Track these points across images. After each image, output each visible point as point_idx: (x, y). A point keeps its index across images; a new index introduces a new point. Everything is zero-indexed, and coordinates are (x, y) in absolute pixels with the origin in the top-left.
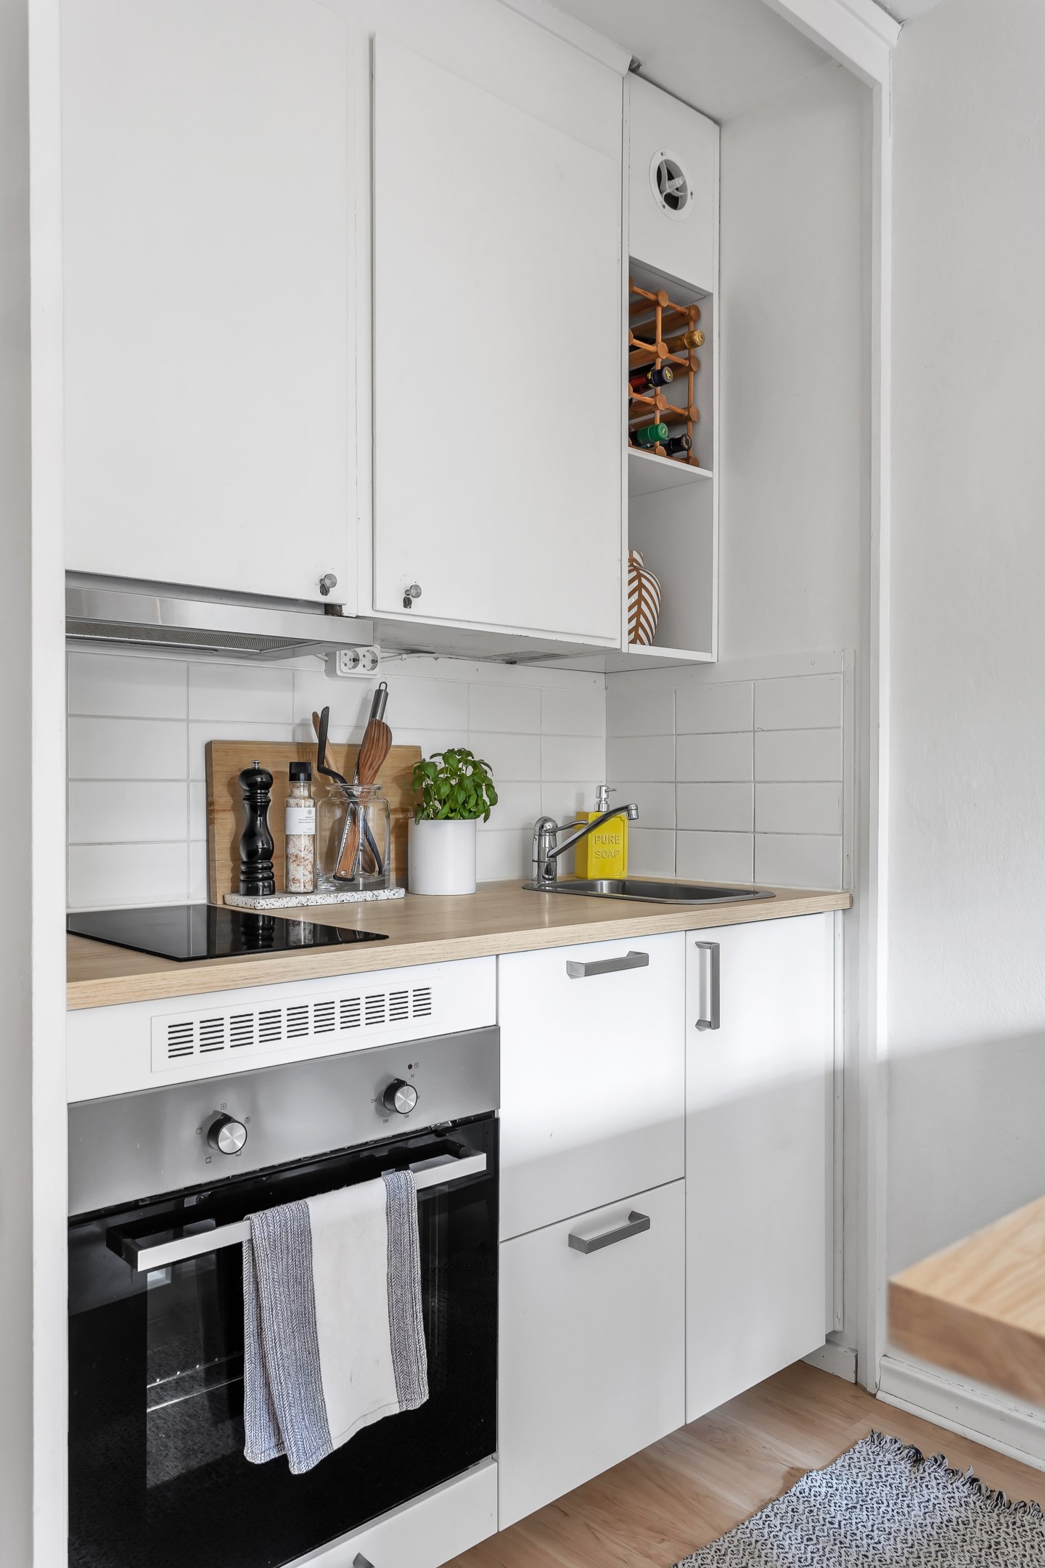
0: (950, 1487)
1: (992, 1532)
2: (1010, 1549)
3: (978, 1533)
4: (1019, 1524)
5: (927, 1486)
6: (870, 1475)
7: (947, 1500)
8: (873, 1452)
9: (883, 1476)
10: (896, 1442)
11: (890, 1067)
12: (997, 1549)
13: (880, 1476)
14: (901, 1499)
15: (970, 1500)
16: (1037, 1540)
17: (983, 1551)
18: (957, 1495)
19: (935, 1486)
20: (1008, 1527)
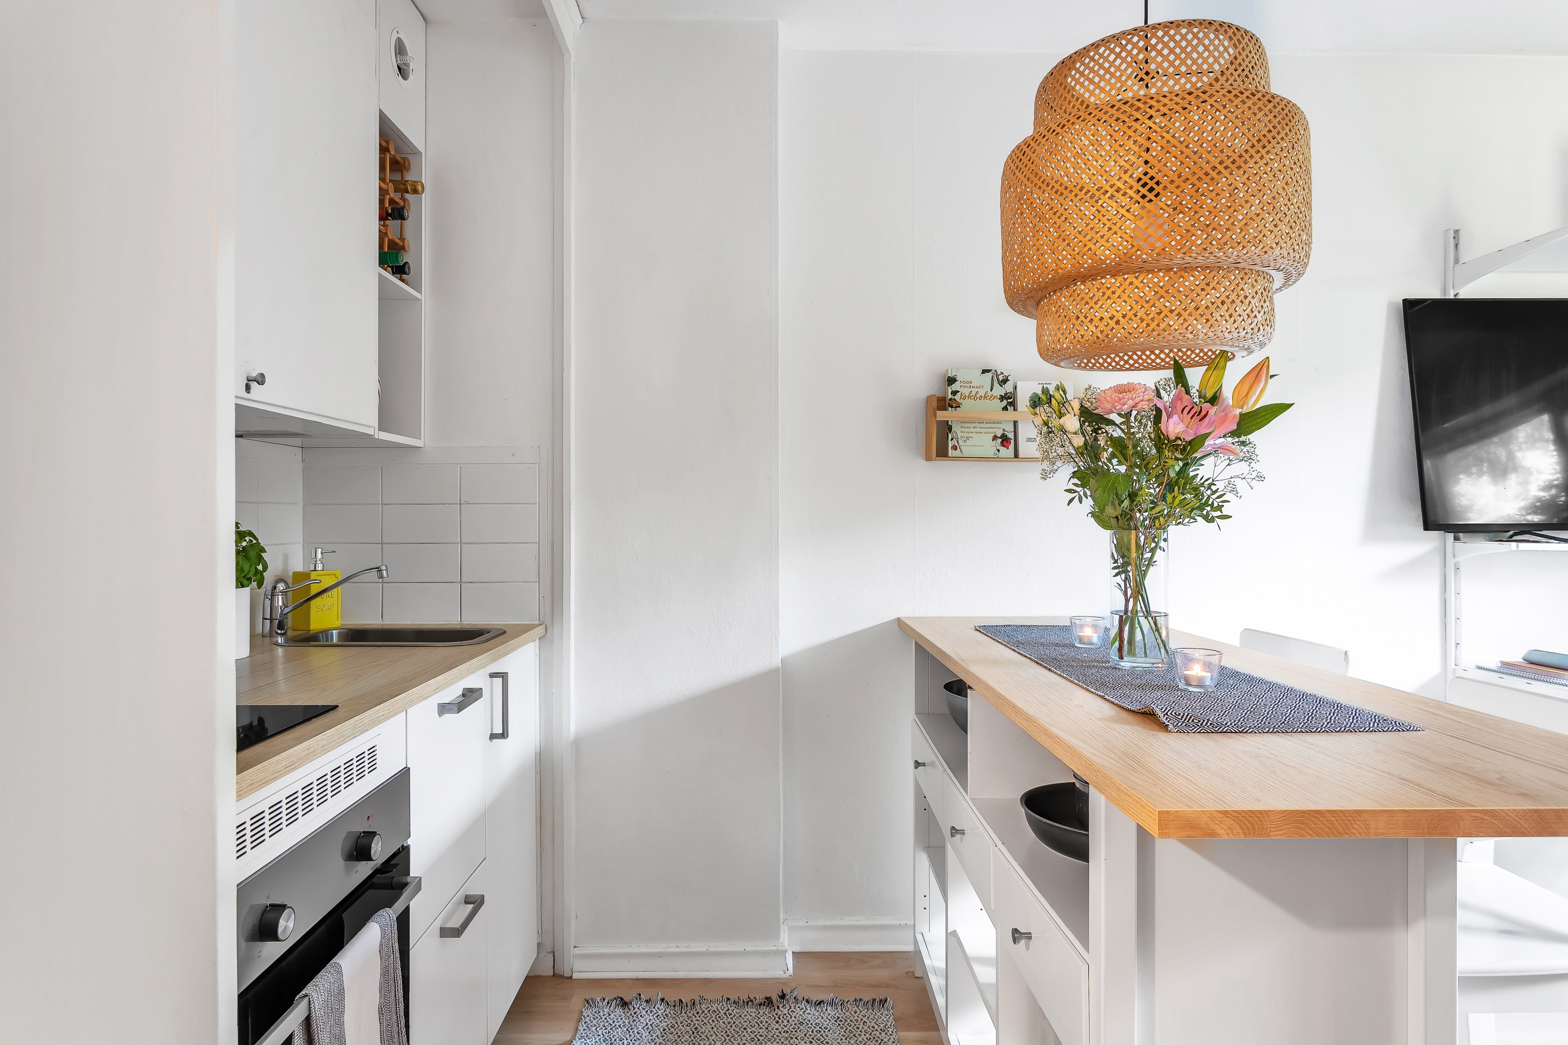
0: (654, 1010)
1: (690, 1024)
2: (704, 1028)
3: (683, 1029)
4: (701, 1012)
5: (641, 1016)
6: (604, 1026)
7: (656, 1019)
8: (596, 1012)
9: (611, 1023)
10: (604, 1000)
11: (577, 744)
12: (698, 1032)
13: (610, 1024)
14: (631, 1031)
15: (667, 1012)
16: (714, 1016)
17: (692, 1037)
18: (660, 1013)
19: (645, 1014)
20: (695, 1017)
